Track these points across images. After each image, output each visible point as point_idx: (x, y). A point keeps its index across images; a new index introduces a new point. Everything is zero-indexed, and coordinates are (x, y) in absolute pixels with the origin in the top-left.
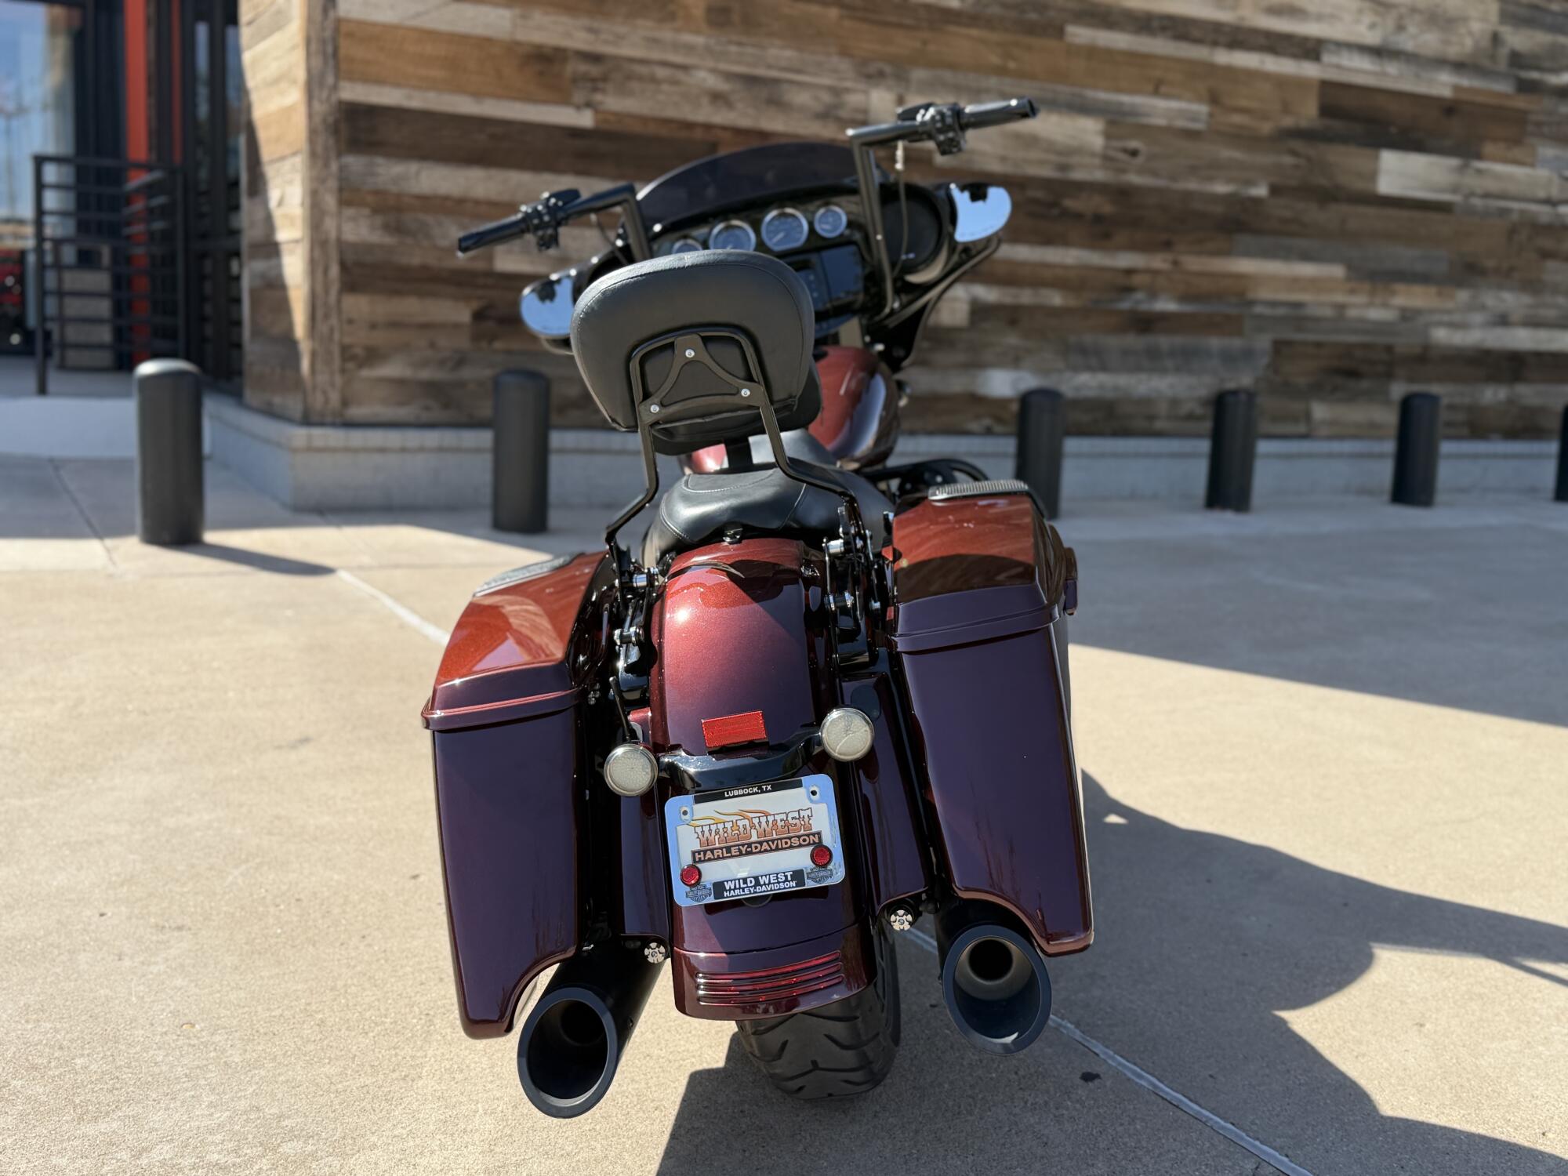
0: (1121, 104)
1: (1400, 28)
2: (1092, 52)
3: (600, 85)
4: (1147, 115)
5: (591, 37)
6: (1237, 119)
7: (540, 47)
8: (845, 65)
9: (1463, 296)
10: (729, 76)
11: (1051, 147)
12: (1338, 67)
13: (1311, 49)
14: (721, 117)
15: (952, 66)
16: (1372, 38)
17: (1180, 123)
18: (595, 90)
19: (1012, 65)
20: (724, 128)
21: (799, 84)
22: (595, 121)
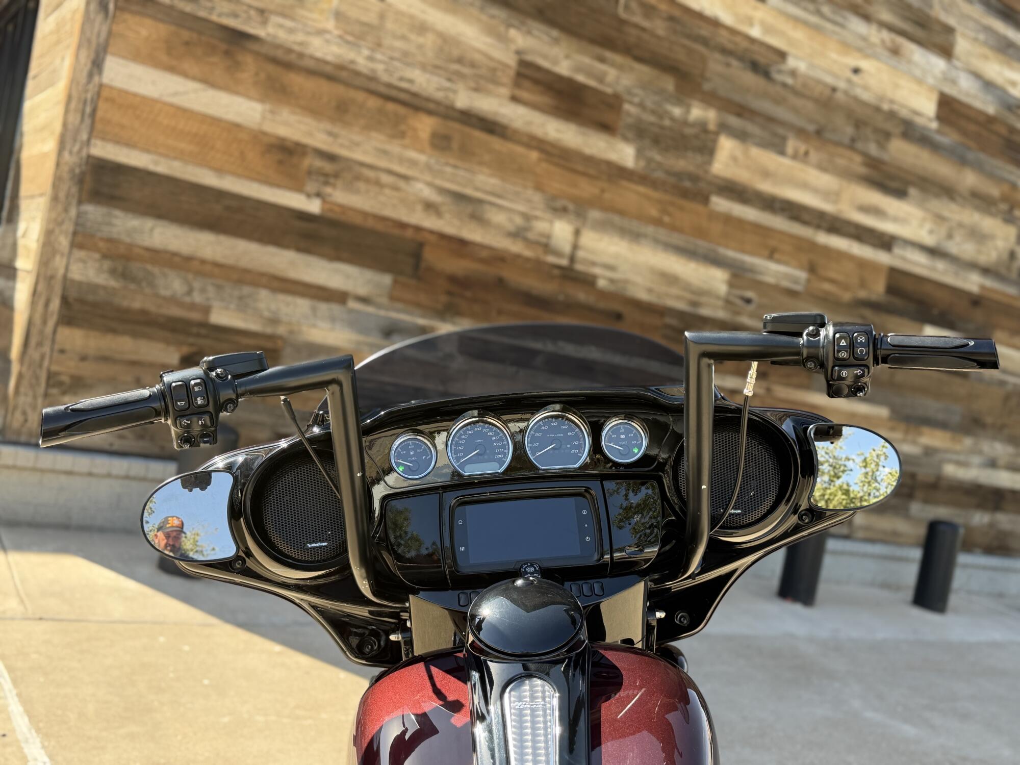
0: (743, 262)
1: (950, 236)
2: (728, 219)
3: (332, 180)
4: (761, 273)
5: (330, 139)
6: (827, 286)
7: (283, 139)
8: (537, 198)
9: (968, 442)
10: (442, 191)
11: (687, 287)
12: (904, 259)
13: (886, 242)
14: (430, 222)
15: (621, 213)
16: (929, 240)
17: (785, 284)
18: (326, 183)
19: (666, 219)
20: (432, 232)
21: (500, 207)
22: (323, 210)
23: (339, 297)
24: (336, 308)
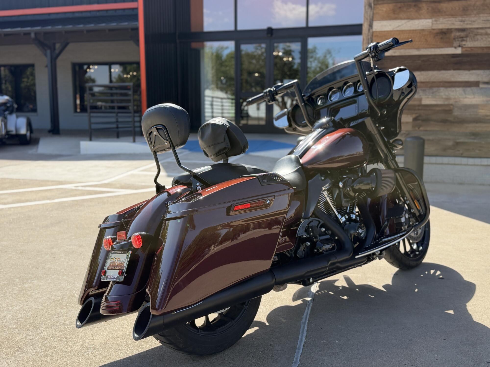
3: (465, 39)
5: (462, 23)
7: (442, 29)
18: (463, 41)
22: (462, 51)
23: (476, 84)
24: (475, 89)
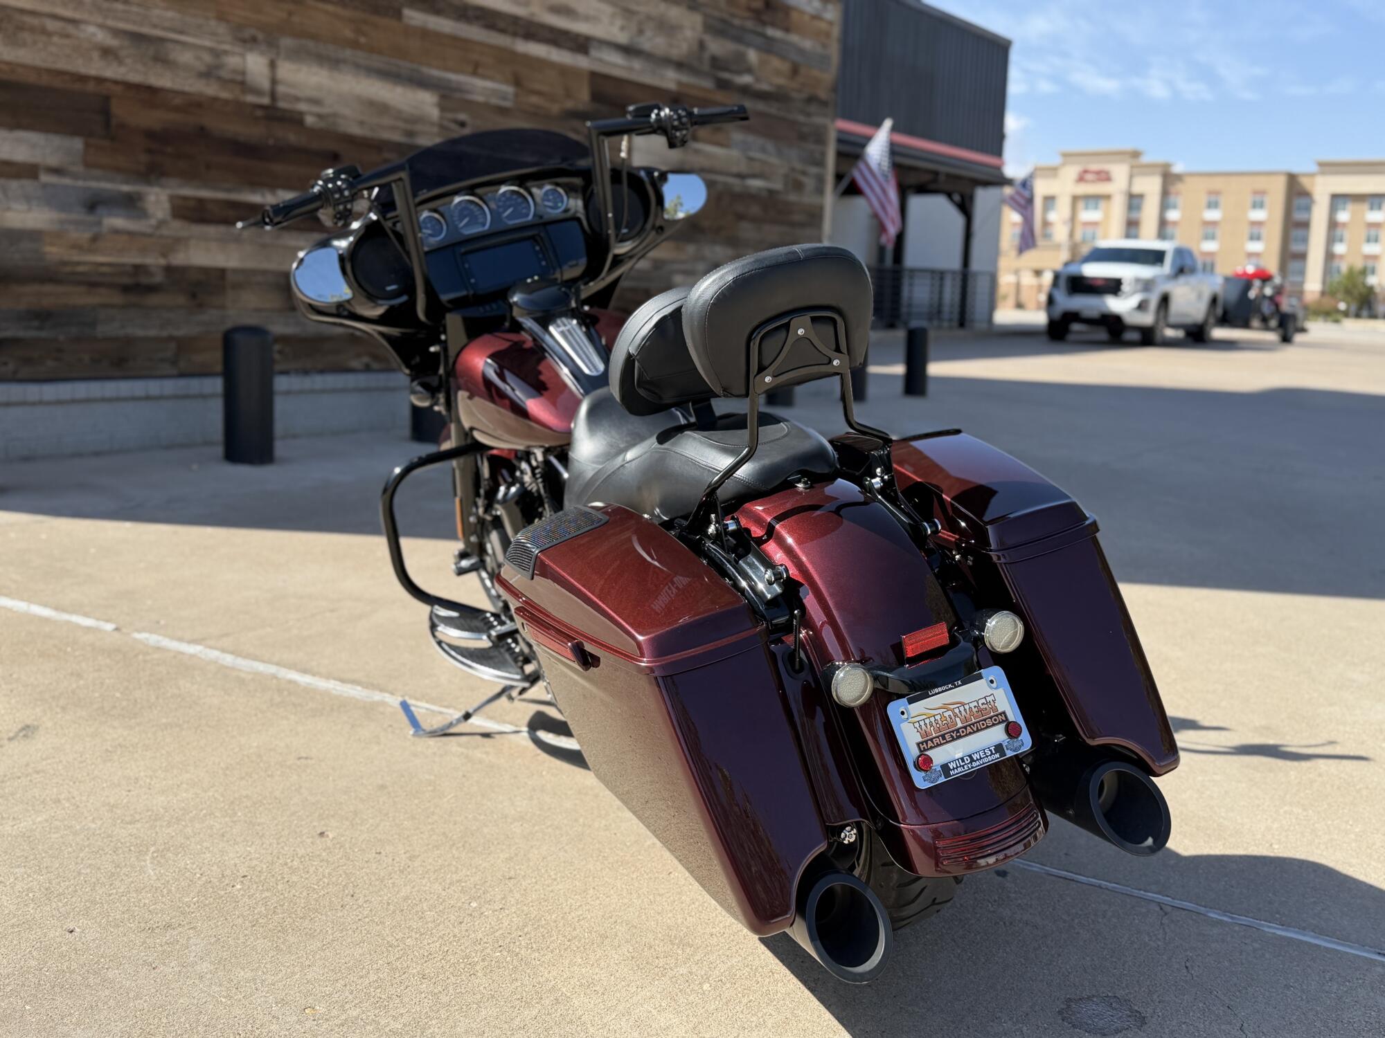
0: (449, 81)
1: (641, 32)
2: (425, 34)
4: (468, 92)
6: (534, 99)
8: (222, 29)
10: (116, 32)
11: (398, 115)
12: (601, 60)
13: (581, 44)
14: (111, 71)
15: (315, 37)
16: (622, 38)
17: (494, 101)
19: (362, 40)
20: (116, 82)
21: (184, 44)
23: (29, 171)
24: (28, 184)
